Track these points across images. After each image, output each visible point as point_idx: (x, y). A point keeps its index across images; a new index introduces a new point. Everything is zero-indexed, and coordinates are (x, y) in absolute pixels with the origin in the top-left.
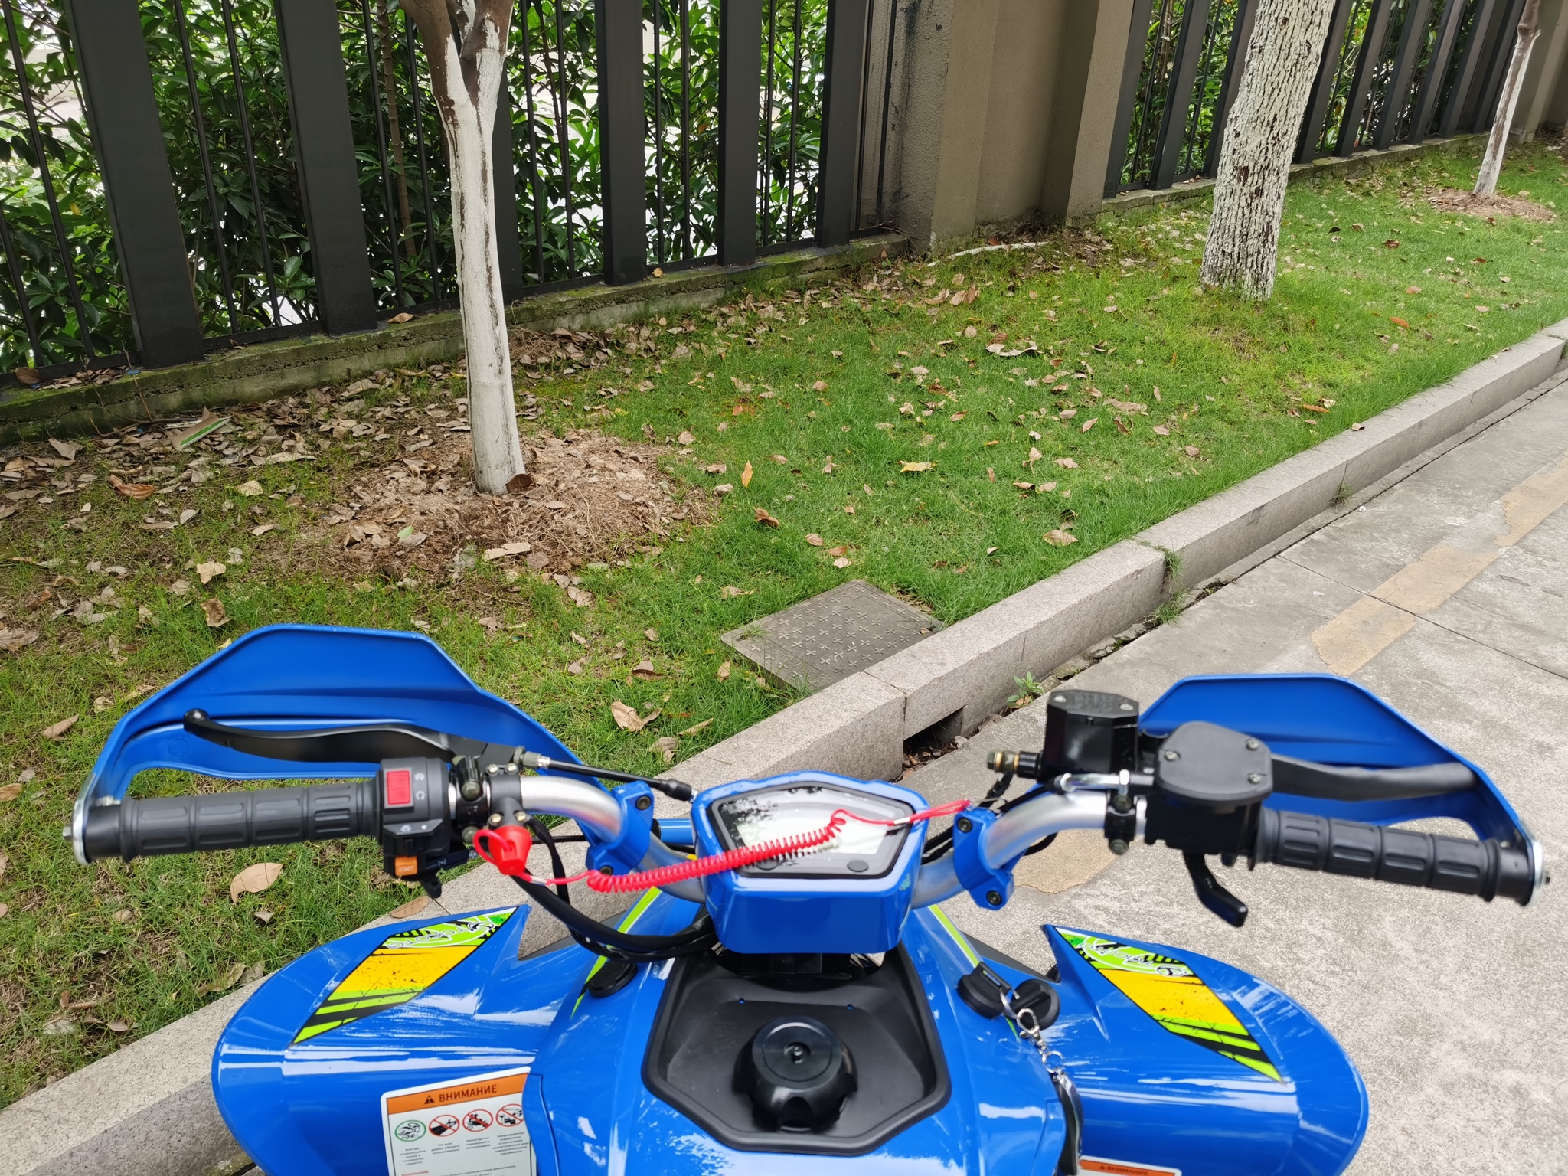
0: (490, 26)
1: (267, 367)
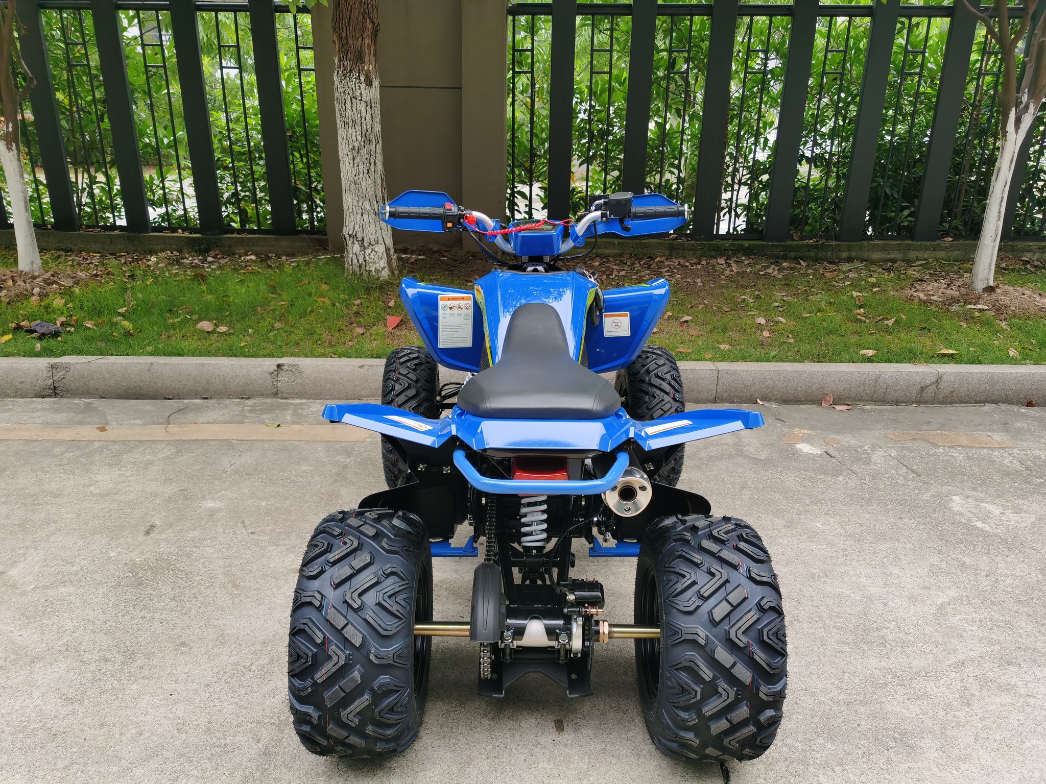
0: (1031, 105)
1: (884, 249)
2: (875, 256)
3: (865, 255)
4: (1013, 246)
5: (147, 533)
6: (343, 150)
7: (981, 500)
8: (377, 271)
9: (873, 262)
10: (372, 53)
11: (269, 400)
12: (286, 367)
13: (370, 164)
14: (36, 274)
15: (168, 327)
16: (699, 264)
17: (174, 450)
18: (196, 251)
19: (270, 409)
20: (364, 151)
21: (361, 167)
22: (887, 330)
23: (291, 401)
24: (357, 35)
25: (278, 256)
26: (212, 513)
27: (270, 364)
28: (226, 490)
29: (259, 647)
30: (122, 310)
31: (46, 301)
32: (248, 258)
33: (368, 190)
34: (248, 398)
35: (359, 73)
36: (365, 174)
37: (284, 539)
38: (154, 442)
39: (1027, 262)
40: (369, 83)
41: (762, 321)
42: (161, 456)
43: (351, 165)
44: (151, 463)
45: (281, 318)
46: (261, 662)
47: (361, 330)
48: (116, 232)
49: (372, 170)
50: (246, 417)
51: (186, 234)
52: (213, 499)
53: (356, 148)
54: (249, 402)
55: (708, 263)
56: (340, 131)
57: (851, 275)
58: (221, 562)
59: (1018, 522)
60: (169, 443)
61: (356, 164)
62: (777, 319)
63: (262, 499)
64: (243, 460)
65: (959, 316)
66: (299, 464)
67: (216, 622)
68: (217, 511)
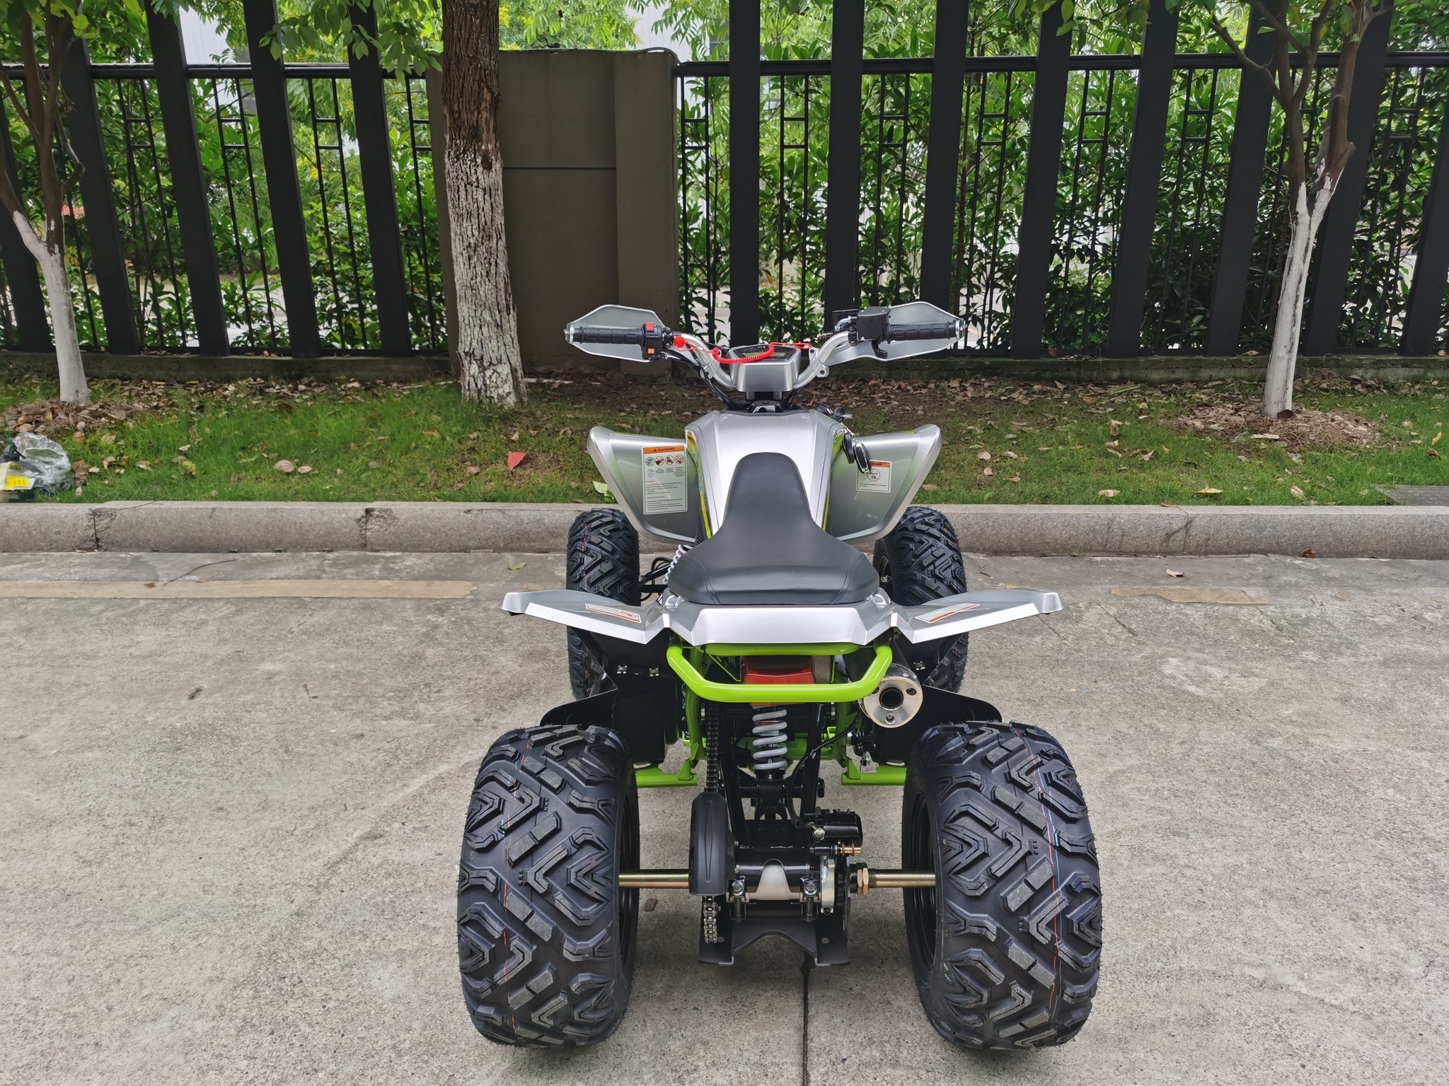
0: (1328, 179)
1: (1167, 366)
2: (1155, 375)
3: (1142, 374)
4: (1337, 360)
5: (192, 697)
6: (457, 248)
7: (1205, 663)
8: (501, 398)
9: (1152, 384)
10: (491, 129)
11: (355, 553)
12: (376, 513)
13: (491, 265)
14: (82, 405)
15: (239, 469)
16: (925, 387)
17: (233, 609)
18: (285, 378)
19: (355, 563)
20: (482, 249)
21: (479, 269)
22: (1142, 467)
23: (382, 554)
24: (472, 108)
25: (388, 383)
26: (270, 676)
27: (358, 509)
28: (289, 651)
29: (306, 812)
30: (184, 448)
31: (92, 438)
32: (350, 385)
33: (488, 297)
34: (330, 551)
35: (475, 154)
36: (484, 277)
37: (351, 704)
38: (210, 600)
39: (1356, 382)
40: (488, 166)
41: (986, 456)
42: (218, 615)
43: (467, 267)
44: (204, 623)
45: (379, 456)
46: (306, 827)
47: (474, 470)
48: (186, 355)
49: (493, 272)
50: (324, 571)
51: (274, 357)
52: (273, 661)
53: (472, 245)
54: (331, 555)
55: (937, 387)
56: (453, 225)
57: (1119, 400)
58: (274, 728)
59: (1242, 687)
60: (228, 601)
61: (473, 265)
62: (1005, 453)
63: (331, 661)
64: (315, 619)
65: (1239, 447)
66: (381, 623)
67: (260, 788)
68: (277, 674)
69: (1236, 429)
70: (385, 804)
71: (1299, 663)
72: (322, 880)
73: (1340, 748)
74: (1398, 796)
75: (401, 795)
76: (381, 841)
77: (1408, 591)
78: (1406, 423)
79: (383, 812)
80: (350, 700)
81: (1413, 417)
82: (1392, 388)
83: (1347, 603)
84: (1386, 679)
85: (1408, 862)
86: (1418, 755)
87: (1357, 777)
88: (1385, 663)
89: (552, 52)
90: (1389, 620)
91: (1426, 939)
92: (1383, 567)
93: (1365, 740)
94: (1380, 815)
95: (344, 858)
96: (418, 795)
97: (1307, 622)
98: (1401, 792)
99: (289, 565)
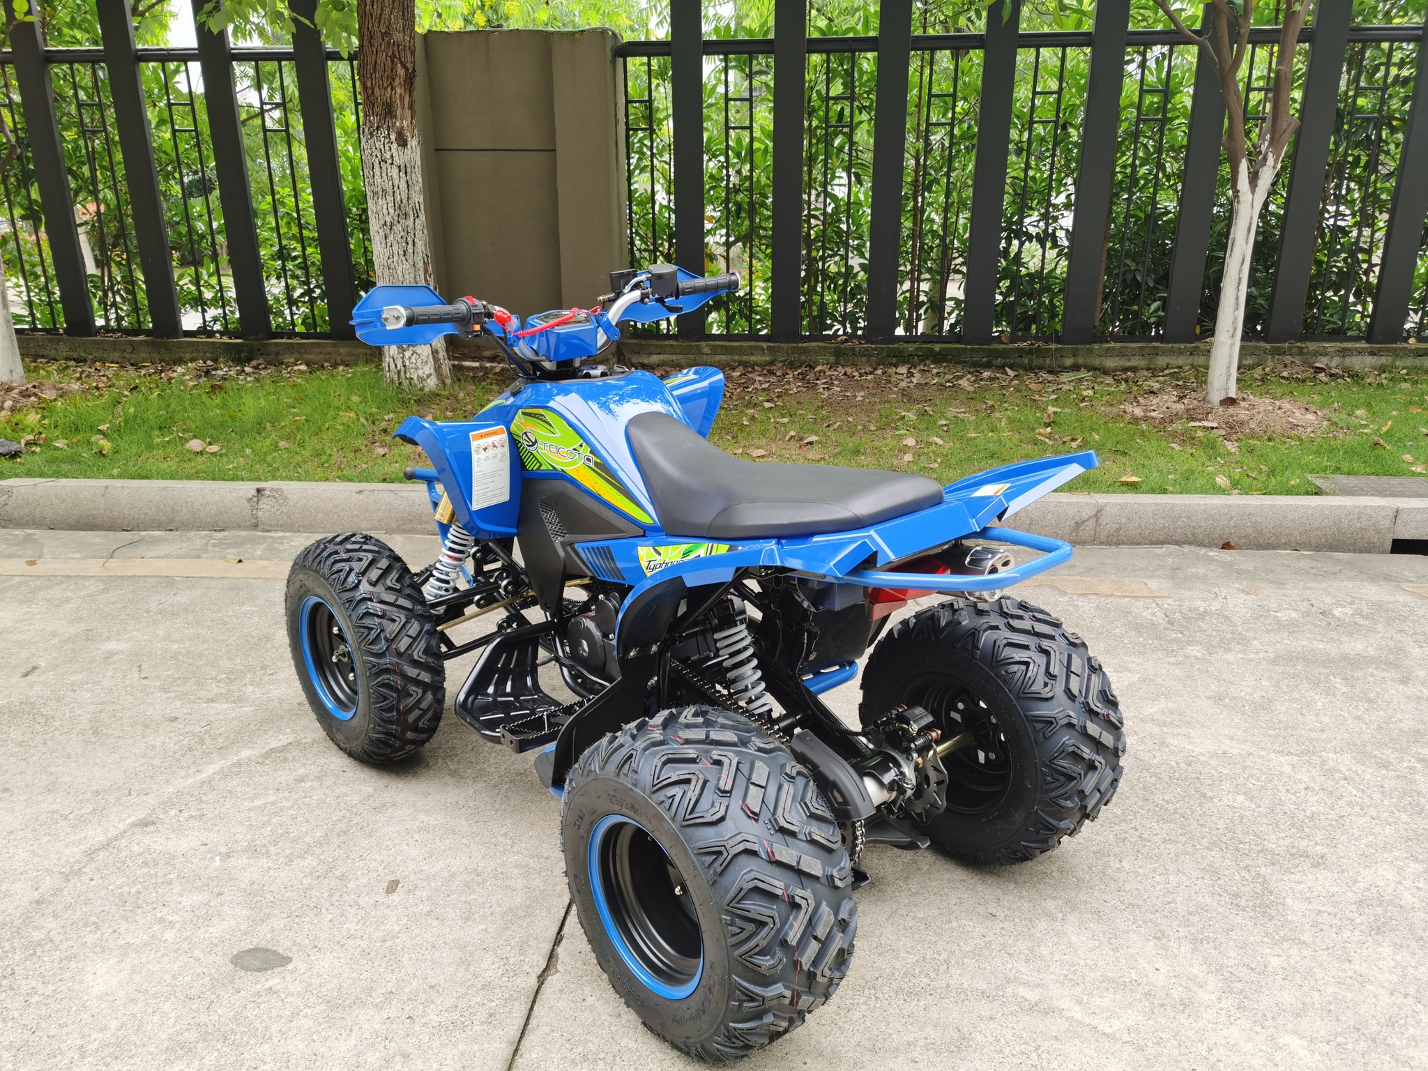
1: (1122, 354)
2: (1110, 363)
3: (1097, 362)
4: (1301, 348)
5: (26, 675)
6: (374, 225)
8: (421, 379)
9: (1106, 372)
10: (406, 105)
11: (244, 533)
12: (267, 492)
13: (407, 243)
14: (14, 385)
15: (151, 448)
16: (871, 373)
19: (242, 542)
20: (398, 228)
21: (395, 247)
23: (271, 534)
24: (385, 85)
26: (111, 654)
27: (249, 488)
28: (138, 630)
29: (88, 796)
30: (103, 427)
31: (18, 417)
33: (407, 276)
34: (220, 531)
35: (389, 130)
36: (401, 256)
37: (178, 685)
38: (83, 577)
39: (1321, 370)
40: (403, 142)
41: (911, 442)
42: (84, 593)
43: (384, 245)
44: (68, 600)
45: (290, 436)
46: (83, 811)
47: (381, 451)
48: (140, 338)
49: (410, 251)
50: (206, 551)
51: (225, 340)
52: (119, 640)
53: (388, 224)
54: (219, 535)
55: (884, 373)
56: (370, 203)
57: (1066, 387)
58: (92, 708)
60: (99, 579)
61: (389, 244)
62: (931, 439)
63: (176, 642)
64: (178, 598)
65: (1174, 435)
66: (243, 604)
67: (53, 769)
68: (117, 653)
69: (1177, 416)
70: (170, 790)
71: (1180, 659)
72: (76, 867)
73: (1197, 750)
74: (1247, 803)
75: (190, 781)
76: (151, 828)
77: (1323, 585)
78: (1358, 412)
79: (165, 799)
80: (179, 682)
81: (1369, 406)
82: (1356, 377)
83: (1253, 597)
84: (1271, 678)
85: (1237, 877)
86: (1282, 759)
87: (1208, 781)
88: (1275, 661)
89: (492, 32)
90: (1294, 615)
91: (1232, 962)
92: (1305, 560)
93: (1229, 742)
94: (1221, 824)
95: (104, 847)
96: (210, 781)
97: (1202, 616)
98: (1251, 799)
99: (175, 543)
